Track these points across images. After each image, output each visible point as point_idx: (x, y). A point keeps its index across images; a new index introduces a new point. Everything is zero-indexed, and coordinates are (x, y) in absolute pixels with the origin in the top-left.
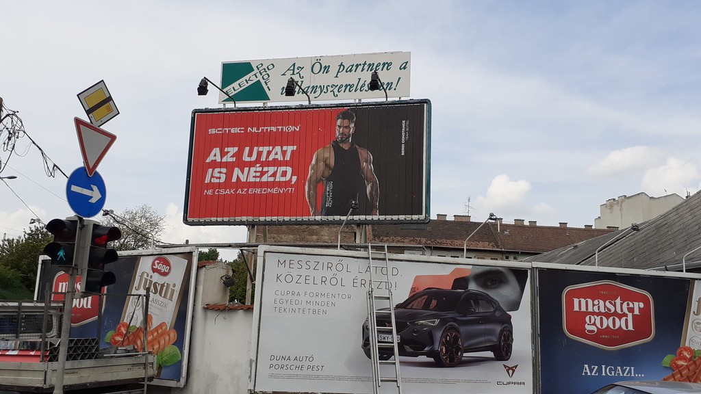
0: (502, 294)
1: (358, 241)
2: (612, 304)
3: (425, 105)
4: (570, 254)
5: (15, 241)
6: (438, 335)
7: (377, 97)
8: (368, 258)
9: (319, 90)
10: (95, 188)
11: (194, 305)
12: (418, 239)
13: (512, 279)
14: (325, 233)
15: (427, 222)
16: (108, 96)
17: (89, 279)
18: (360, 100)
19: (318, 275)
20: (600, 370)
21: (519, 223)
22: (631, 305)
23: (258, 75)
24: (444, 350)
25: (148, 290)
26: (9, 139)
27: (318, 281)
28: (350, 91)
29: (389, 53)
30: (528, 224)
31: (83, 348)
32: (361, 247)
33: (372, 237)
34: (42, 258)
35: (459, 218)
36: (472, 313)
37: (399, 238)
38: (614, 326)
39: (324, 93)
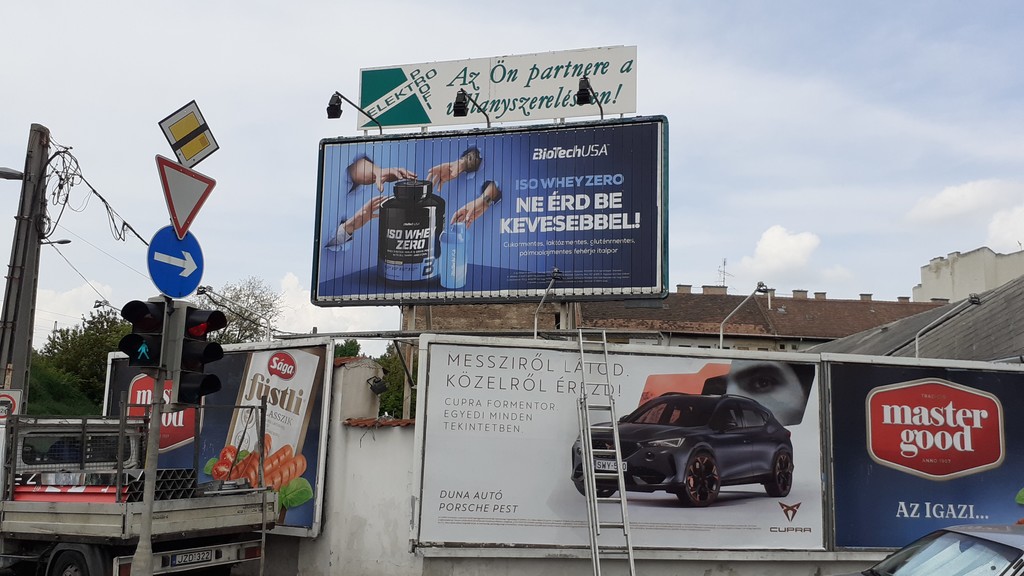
0: (776, 401)
1: (563, 326)
2: (939, 412)
3: (659, 124)
4: (877, 340)
5: (71, 332)
6: (683, 461)
7: (587, 114)
8: (578, 351)
9: (502, 106)
10: (187, 255)
11: (330, 420)
12: (650, 322)
13: (792, 379)
14: (513, 315)
15: (664, 296)
16: (202, 123)
17: (183, 385)
18: (562, 119)
19: (507, 375)
20: (922, 510)
21: (800, 296)
22: (969, 415)
23: (413, 86)
24: (692, 482)
25: (264, 399)
26: (61, 187)
27: (507, 384)
28: (547, 107)
29: (605, 48)
30: (813, 297)
31: (177, 483)
32: (567, 335)
33: (581, 320)
34: (111, 356)
35: (709, 290)
36: (732, 429)
37: (621, 321)
38: (944, 445)
39: (510, 109)
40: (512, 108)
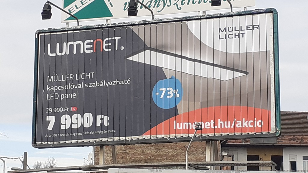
1: (208, 160)
3: (272, 14)
9: (162, 4)
15: (277, 135)
18: (204, 12)
32: (211, 165)
39: (168, 6)
40: (169, 5)
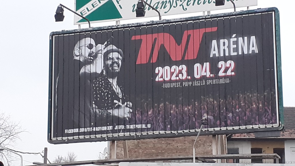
1: (214, 153)
3: (273, 13)
7: (225, 9)
9: (168, 5)
15: (281, 129)
18: (209, 12)
28: (198, 4)
32: (217, 158)
40: (175, 6)
